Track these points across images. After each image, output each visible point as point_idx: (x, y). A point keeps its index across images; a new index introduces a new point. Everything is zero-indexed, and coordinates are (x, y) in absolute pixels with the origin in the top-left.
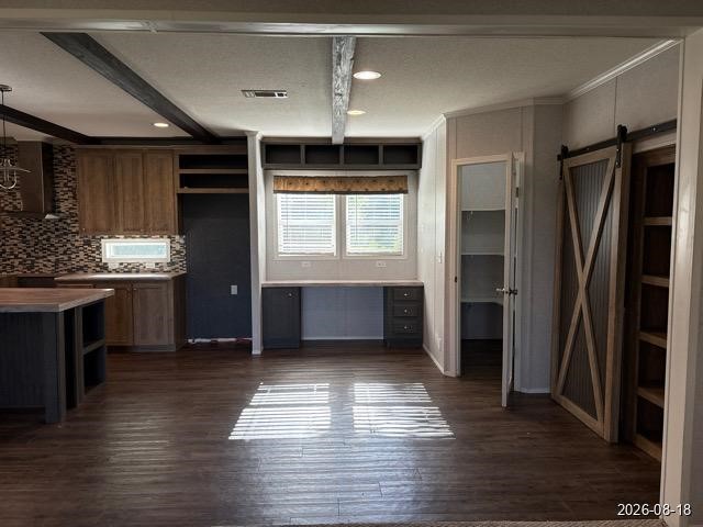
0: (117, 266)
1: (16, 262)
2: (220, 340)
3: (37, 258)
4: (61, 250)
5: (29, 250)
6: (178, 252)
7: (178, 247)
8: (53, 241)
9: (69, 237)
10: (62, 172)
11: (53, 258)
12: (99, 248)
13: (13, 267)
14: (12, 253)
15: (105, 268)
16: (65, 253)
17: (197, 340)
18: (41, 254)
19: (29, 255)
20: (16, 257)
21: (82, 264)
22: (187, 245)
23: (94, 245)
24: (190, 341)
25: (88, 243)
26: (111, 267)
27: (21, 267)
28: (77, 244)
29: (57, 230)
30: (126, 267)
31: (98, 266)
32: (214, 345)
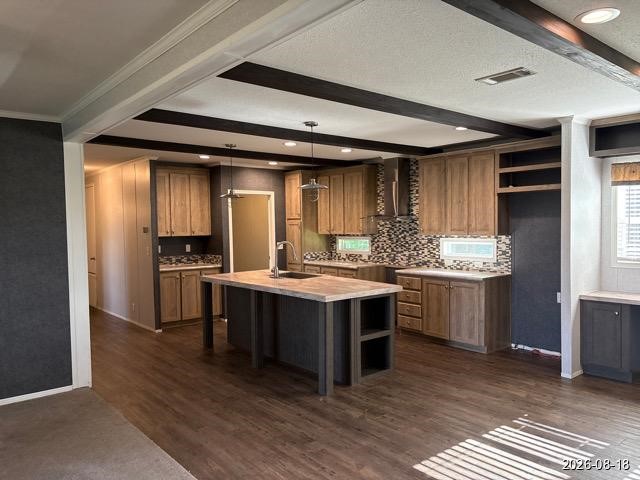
0: (451, 263)
1: (385, 255)
2: (542, 351)
3: (398, 252)
4: (412, 247)
5: (393, 246)
6: (504, 253)
7: (504, 248)
8: (408, 239)
9: (417, 236)
10: (415, 181)
11: (407, 253)
12: (438, 246)
13: (383, 259)
14: (383, 248)
15: (441, 264)
16: (415, 250)
17: (520, 346)
18: (400, 250)
19: (393, 250)
20: (385, 252)
21: (426, 259)
22: (512, 245)
23: (435, 243)
24: (513, 345)
25: (430, 241)
26: (447, 263)
27: (387, 260)
28: (423, 242)
29: (411, 230)
30: (458, 264)
31: (437, 262)
32: (536, 355)
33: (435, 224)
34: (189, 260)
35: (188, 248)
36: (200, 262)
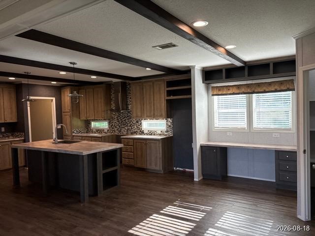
0: (147, 132)
1: (116, 129)
2: (187, 170)
3: (122, 128)
4: (129, 125)
5: (119, 125)
6: (170, 126)
7: (169, 124)
8: (127, 121)
9: (131, 119)
10: (129, 93)
11: (126, 128)
12: (141, 124)
13: (115, 131)
14: (115, 126)
15: (142, 133)
16: (130, 126)
17: (178, 169)
18: (123, 126)
19: (120, 127)
20: (116, 127)
21: (136, 130)
22: (173, 123)
23: (139, 123)
24: (175, 168)
25: (137, 122)
26: (145, 132)
27: (117, 131)
28: (134, 122)
29: (128, 116)
30: (150, 132)
31: (141, 132)
32: (184, 172)
33: (139, 114)
34: (3, 136)
35: (3, 129)
36: (11, 137)
